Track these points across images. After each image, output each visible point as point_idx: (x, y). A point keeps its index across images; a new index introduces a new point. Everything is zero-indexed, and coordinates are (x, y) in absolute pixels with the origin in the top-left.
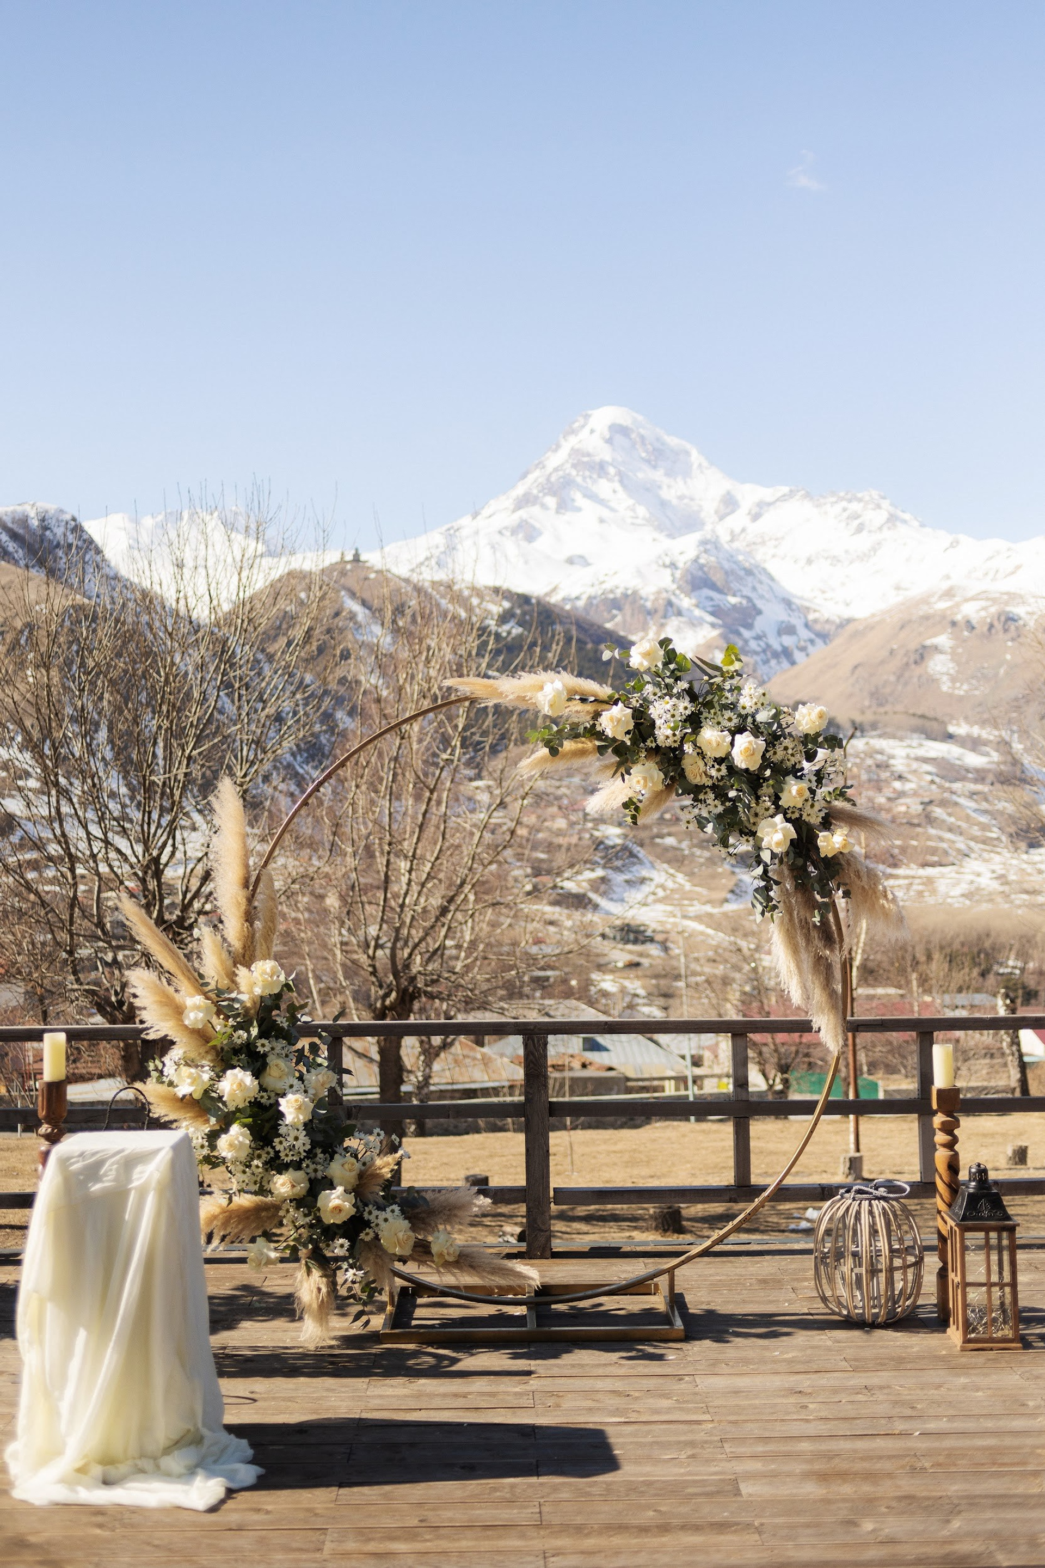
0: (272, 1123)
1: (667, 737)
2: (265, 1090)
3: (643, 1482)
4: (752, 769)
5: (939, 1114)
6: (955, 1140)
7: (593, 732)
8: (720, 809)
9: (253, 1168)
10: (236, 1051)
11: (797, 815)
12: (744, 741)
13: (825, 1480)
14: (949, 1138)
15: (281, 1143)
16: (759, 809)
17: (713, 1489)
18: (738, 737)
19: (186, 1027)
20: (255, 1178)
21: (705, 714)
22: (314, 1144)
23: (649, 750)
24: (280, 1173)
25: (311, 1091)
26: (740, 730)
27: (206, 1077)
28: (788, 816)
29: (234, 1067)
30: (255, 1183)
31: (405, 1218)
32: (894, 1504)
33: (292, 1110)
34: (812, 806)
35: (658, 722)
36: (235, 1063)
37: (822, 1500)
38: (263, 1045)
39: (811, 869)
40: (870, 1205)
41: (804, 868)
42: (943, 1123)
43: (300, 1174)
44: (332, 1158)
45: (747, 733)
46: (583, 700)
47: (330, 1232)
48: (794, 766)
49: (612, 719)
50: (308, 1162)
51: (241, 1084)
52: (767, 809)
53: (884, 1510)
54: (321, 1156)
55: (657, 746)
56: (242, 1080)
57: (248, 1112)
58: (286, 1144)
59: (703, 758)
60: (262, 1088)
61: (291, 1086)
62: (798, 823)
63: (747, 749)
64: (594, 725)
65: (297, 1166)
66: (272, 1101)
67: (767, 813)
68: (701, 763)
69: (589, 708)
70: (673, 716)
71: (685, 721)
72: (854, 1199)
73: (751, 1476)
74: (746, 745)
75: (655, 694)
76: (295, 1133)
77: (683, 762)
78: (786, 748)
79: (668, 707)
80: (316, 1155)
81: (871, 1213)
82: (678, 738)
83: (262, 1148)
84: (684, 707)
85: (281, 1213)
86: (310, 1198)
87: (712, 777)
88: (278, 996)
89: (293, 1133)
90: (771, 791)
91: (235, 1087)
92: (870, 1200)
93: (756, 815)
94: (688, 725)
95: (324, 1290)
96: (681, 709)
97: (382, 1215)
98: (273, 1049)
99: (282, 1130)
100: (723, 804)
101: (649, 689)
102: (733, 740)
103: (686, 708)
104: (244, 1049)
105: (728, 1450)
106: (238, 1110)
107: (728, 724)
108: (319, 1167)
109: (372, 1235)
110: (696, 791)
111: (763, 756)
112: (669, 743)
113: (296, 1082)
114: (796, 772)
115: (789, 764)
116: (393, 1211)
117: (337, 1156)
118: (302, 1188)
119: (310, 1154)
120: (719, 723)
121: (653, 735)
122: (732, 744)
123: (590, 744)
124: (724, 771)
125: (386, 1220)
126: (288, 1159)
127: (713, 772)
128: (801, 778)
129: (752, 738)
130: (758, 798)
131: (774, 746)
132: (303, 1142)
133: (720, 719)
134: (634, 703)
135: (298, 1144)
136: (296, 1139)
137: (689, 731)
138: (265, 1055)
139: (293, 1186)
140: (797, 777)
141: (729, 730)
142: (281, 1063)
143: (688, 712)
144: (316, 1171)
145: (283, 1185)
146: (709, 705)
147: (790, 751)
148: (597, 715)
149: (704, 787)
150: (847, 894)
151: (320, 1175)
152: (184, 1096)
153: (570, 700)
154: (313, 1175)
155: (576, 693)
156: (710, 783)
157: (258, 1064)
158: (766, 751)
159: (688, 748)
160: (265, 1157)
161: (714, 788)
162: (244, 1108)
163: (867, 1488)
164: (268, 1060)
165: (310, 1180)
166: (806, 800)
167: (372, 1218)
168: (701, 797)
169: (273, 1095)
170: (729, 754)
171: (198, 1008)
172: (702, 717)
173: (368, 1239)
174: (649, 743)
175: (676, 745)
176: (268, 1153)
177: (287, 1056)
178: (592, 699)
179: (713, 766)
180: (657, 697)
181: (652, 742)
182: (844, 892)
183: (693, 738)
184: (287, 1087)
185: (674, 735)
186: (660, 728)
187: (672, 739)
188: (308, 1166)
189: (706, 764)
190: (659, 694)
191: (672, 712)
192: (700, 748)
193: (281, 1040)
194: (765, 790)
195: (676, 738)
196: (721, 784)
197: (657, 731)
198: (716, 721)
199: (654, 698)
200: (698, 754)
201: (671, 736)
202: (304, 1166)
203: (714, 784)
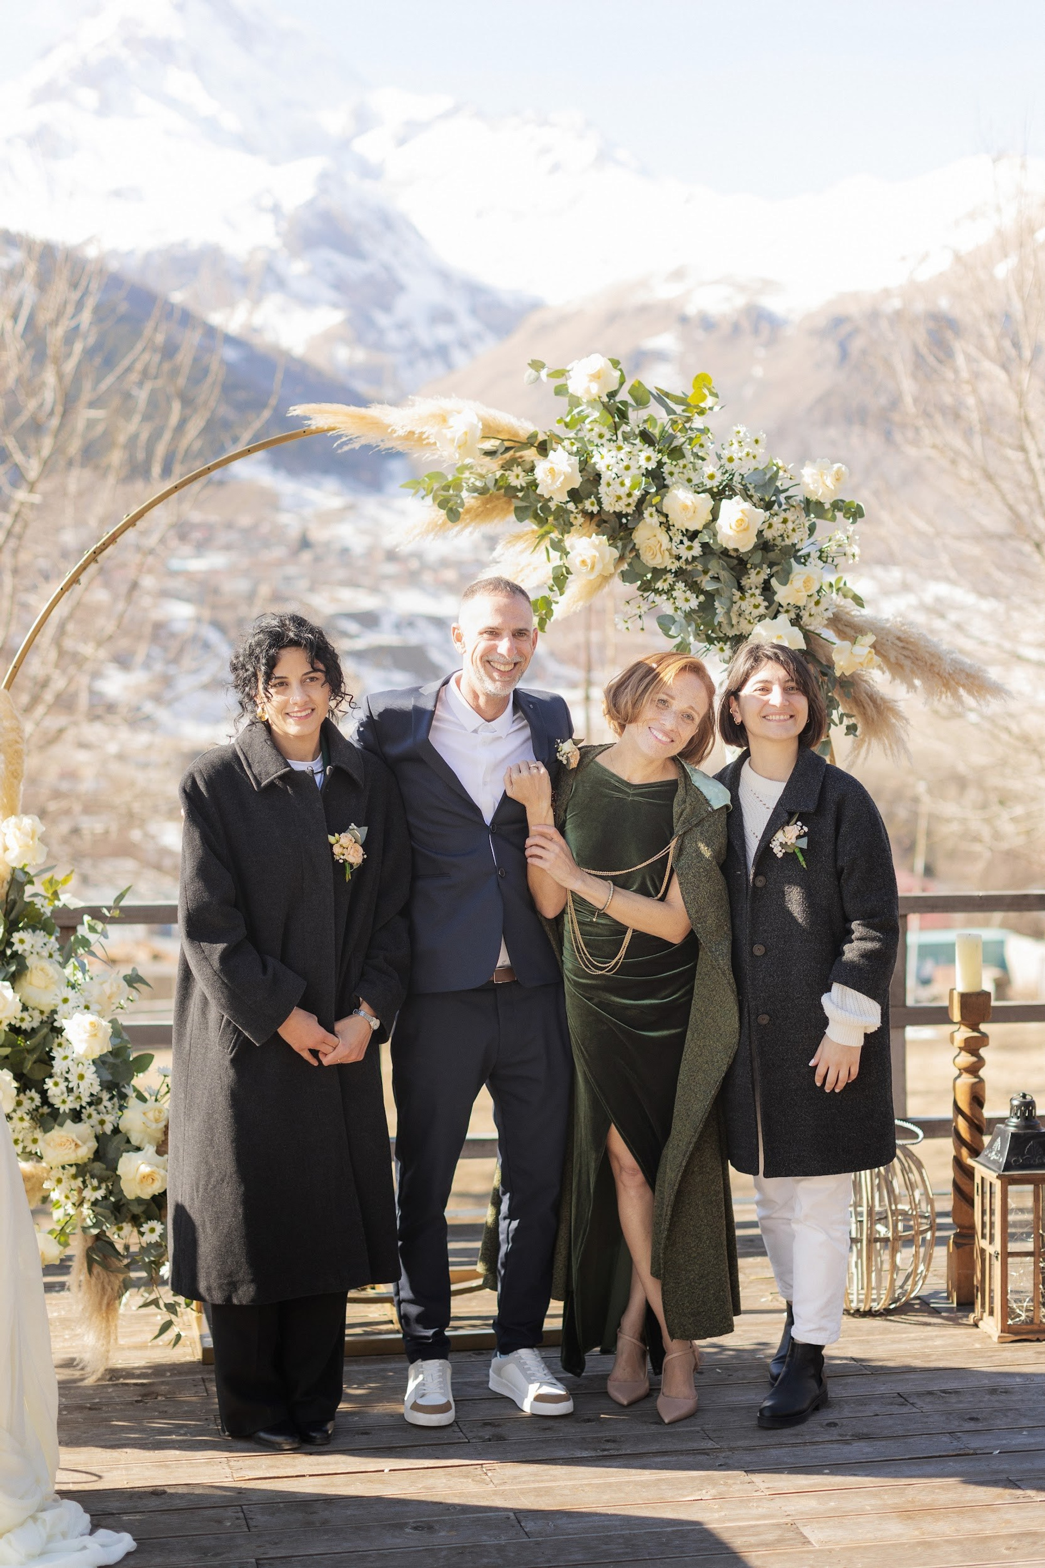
1: (617, 498)
2: (26, 1008)
3: (673, 1532)
4: (741, 550)
5: (963, 1028)
6: (980, 1062)
8: (694, 603)
12: (733, 508)
13: (909, 1518)
14: (974, 1059)
15: (55, 1084)
16: (744, 607)
17: (770, 1537)
18: (723, 502)
21: (669, 468)
22: (101, 1084)
23: (590, 516)
25: (96, 1008)
26: (725, 492)
32: (1013, 1543)
33: (84, 1035)
34: (817, 603)
35: (607, 476)
37: (919, 1544)
38: (22, 941)
42: (967, 1040)
43: (84, 1129)
44: (122, 1104)
45: (737, 498)
48: (795, 545)
49: (550, 471)
50: (91, 1110)
52: (756, 607)
53: (1006, 1552)
54: (109, 1101)
55: (602, 510)
58: (62, 1086)
59: (668, 529)
60: (23, 1006)
61: (65, 1001)
63: (738, 522)
65: (76, 1116)
66: (36, 1024)
67: (755, 612)
68: (664, 538)
70: (629, 468)
71: (646, 476)
73: (813, 1518)
74: (740, 515)
75: (601, 436)
76: (80, 1070)
77: (635, 535)
78: (785, 521)
79: (621, 454)
80: (103, 1101)
82: (633, 500)
83: (28, 1094)
84: (646, 457)
86: (100, 1163)
87: (678, 558)
89: (76, 1070)
90: (762, 580)
93: (738, 614)
94: (649, 480)
96: (639, 460)
98: (31, 946)
99: (59, 1066)
100: (697, 597)
102: (716, 507)
103: (649, 459)
105: (762, 1486)
107: (707, 483)
108: (108, 1118)
111: (759, 532)
112: (620, 507)
113: (70, 993)
115: (788, 543)
118: (85, 1149)
119: (95, 1101)
120: (689, 480)
121: (597, 493)
122: (715, 514)
124: (697, 551)
126: (64, 1108)
127: (681, 551)
128: (803, 562)
129: (744, 505)
130: (743, 589)
132: (90, 1084)
133: (692, 475)
134: (571, 448)
135: (81, 1085)
136: (81, 1077)
137: (651, 490)
138: (23, 956)
139: (76, 1146)
140: (797, 560)
141: (710, 493)
142: (46, 966)
143: (649, 464)
144: (102, 1122)
145: (62, 1144)
147: (790, 525)
149: (665, 571)
150: (851, 730)
151: (108, 1128)
154: (99, 1129)
156: (674, 568)
157: (16, 970)
159: (647, 514)
160: (27, 1105)
161: (679, 574)
163: (969, 1526)
164: (28, 962)
165: (97, 1138)
168: (659, 585)
169: (37, 1013)
170: (709, 527)
172: (669, 471)
174: (590, 506)
175: (630, 510)
176: (32, 1099)
177: (51, 956)
179: (682, 542)
180: (604, 441)
181: (592, 504)
182: (848, 728)
183: (656, 500)
184: (59, 1001)
185: (629, 495)
186: (609, 485)
187: (625, 500)
188: (90, 1116)
189: (671, 539)
190: (608, 436)
191: (625, 463)
192: (667, 516)
193: (42, 933)
194: (754, 579)
195: (630, 500)
196: (689, 568)
197: (602, 489)
198: (686, 477)
199: (599, 441)
200: (661, 523)
201: (624, 496)
202: (84, 1116)
203: (681, 568)
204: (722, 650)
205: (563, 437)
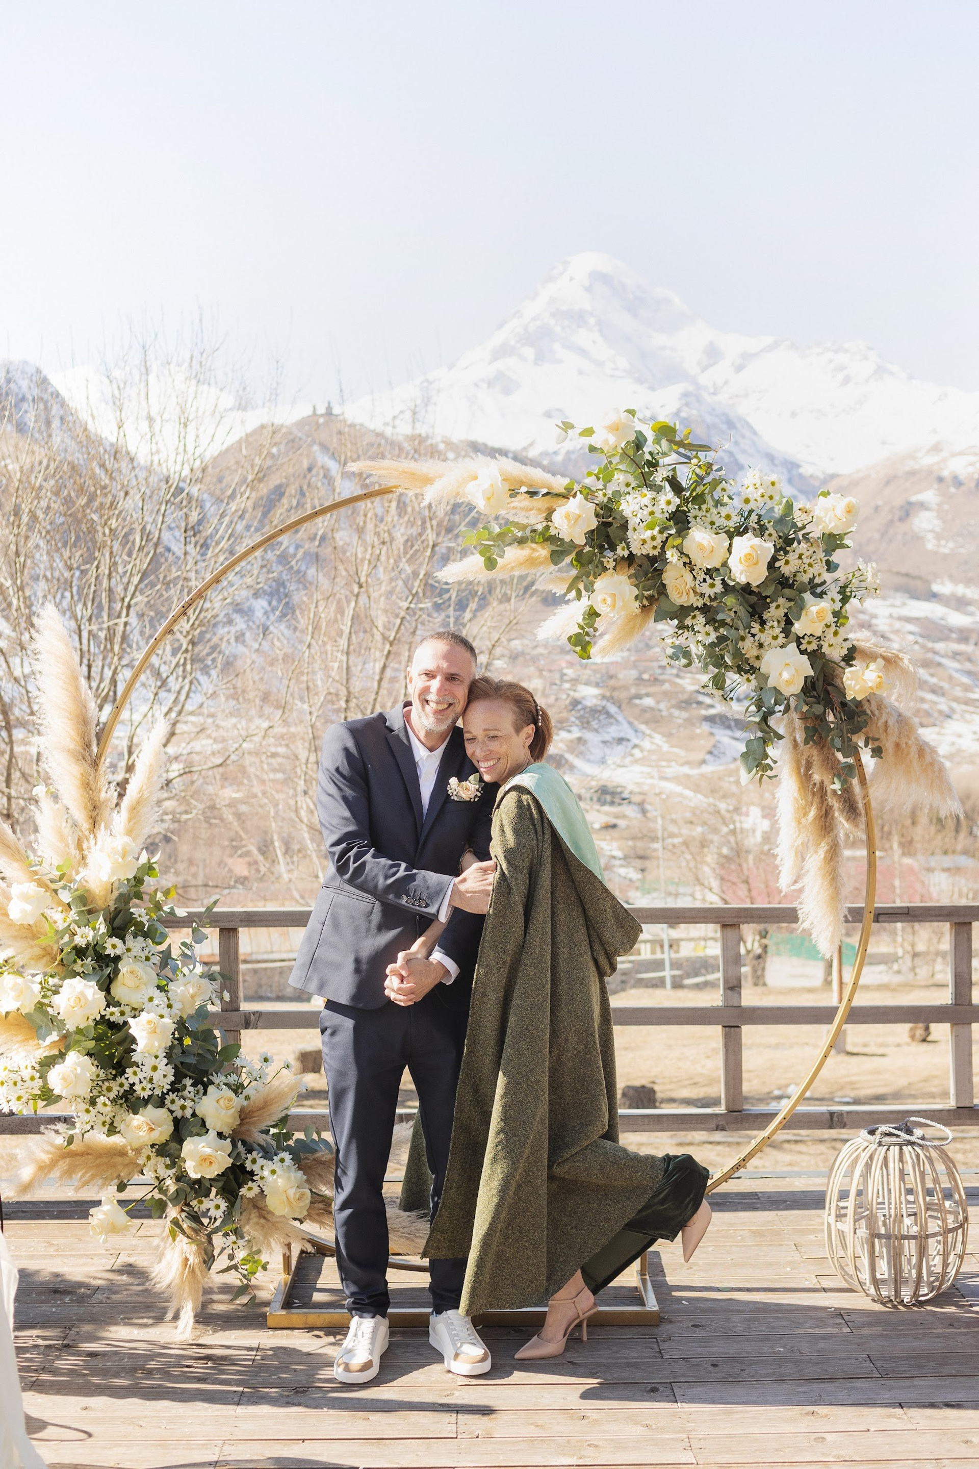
0: (126, 1045)
1: (644, 542)
2: (118, 1004)
4: (754, 584)
7: (547, 537)
8: (713, 637)
9: (99, 1106)
10: (80, 952)
11: (813, 647)
12: (744, 544)
15: (135, 1073)
16: (765, 638)
18: (737, 539)
19: (11, 924)
20: (103, 1118)
21: (693, 513)
22: (179, 1076)
23: (620, 560)
24: (136, 1112)
25: (177, 1006)
26: (740, 531)
27: (37, 988)
28: (803, 647)
29: (75, 974)
30: (104, 1123)
31: (299, 1168)
33: (144, 1034)
34: (836, 633)
35: (633, 522)
36: (78, 968)
38: (114, 946)
39: (831, 718)
40: (901, 1149)
41: (822, 718)
43: (162, 1113)
44: (205, 1093)
45: (749, 534)
46: (532, 494)
47: (200, 1188)
48: (812, 580)
49: (567, 516)
50: (172, 1096)
51: (81, 997)
52: (775, 638)
54: (191, 1089)
55: (631, 553)
56: (82, 993)
57: (92, 1033)
58: (141, 1075)
59: (692, 569)
60: (111, 1002)
61: (151, 999)
62: (815, 656)
63: (748, 557)
64: (547, 528)
65: (160, 1102)
66: (126, 1018)
67: (775, 643)
68: (688, 577)
69: (539, 503)
70: (652, 513)
71: (669, 520)
72: (880, 1144)
74: (748, 550)
75: (627, 485)
76: (153, 1062)
77: (664, 576)
78: (800, 557)
79: (646, 501)
80: (185, 1086)
81: (901, 1159)
82: (658, 543)
83: (114, 1079)
84: (668, 500)
85: (141, 1161)
86: (174, 1145)
87: (702, 595)
88: (138, 881)
89: (150, 1062)
90: (781, 612)
91: (72, 1003)
92: (901, 1146)
93: (761, 646)
94: (672, 523)
95: (193, 1260)
96: (663, 505)
97: (269, 1165)
98: (128, 950)
99: (135, 1057)
100: (716, 629)
101: (620, 478)
102: (730, 545)
103: (669, 503)
104: (91, 949)
106: (79, 1031)
107: (725, 523)
108: (188, 1103)
109: (256, 1190)
110: (682, 613)
111: (771, 566)
112: (647, 550)
114: (816, 589)
115: (805, 578)
116: (282, 1160)
117: (211, 1089)
118: (164, 1132)
119: (176, 1087)
120: (712, 523)
121: (624, 539)
122: (730, 550)
123: (543, 552)
124: (719, 588)
125: (273, 1172)
126: (145, 1094)
127: (705, 589)
128: (821, 595)
129: (757, 541)
130: (763, 623)
131: (786, 553)
132: (164, 1075)
133: (715, 518)
134: (601, 498)
135: (157, 1076)
136: (155, 1068)
137: (673, 532)
138: (118, 958)
139: (152, 1129)
140: (814, 594)
141: (727, 532)
142: (139, 968)
143: (672, 508)
144: (183, 1108)
145: (139, 1128)
146: (699, 499)
147: (806, 560)
148: (549, 514)
149: (692, 608)
150: (877, 752)
151: (188, 1113)
152: (7, 1013)
153: (514, 493)
154: (179, 1114)
155: (522, 483)
156: (700, 604)
157: (108, 970)
158: (774, 559)
159: (672, 555)
160: (116, 1090)
161: (705, 610)
162: (87, 1028)
164: (120, 965)
165: (177, 1122)
166: (828, 626)
167: (256, 1168)
168: (688, 622)
169: (127, 1010)
170: (725, 564)
171: (26, 898)
172: (691, 516)
173: (251, 1195)
174: (622, 552)
175: (656, 553)
176: (121, 1085)
177: (147, 959)
178: (545, 491)
179: (705, 581)
180: (630, 489)
181: (623, 549)
182: (873, 750)
183: (677, 542)
184: (146, 1000)
185: (653, 538)
186: (635, 530)
187: (650, 544)
188: (173, 1102)
189: (695, 578)
190: (633, 485)
191: (650, 509)
192: (687, 556)
193: (140, 939)
194: (775, 613)
195: (655, 543)
196: (715, 604)
197: (630, 534)
198: (709, 520)
199: (627, 490)
200: (685, 564)
201: (649, 541)
202: (167, 1102)
203: (705, 604)
204: (748, 680)
205: (594, 489)
